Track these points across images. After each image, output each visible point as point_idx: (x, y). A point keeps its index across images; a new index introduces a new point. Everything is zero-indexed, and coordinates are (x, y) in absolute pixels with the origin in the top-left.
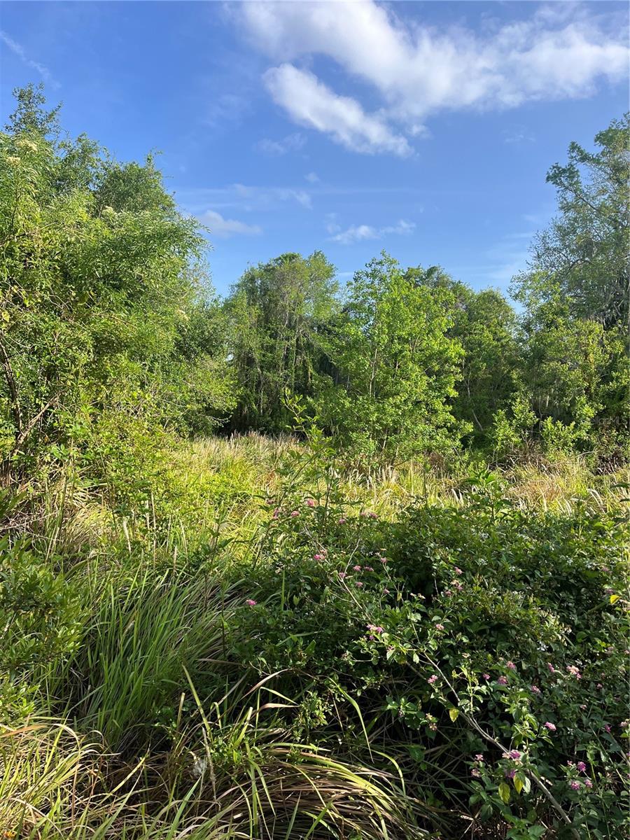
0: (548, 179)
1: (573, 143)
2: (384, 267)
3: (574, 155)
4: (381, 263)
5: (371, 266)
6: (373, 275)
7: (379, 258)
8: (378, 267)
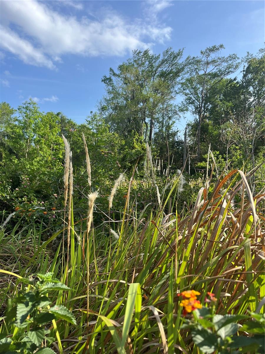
0: (102, 81)
1: (111, 68)
2: (31, 106)
3: (111, 73)
4: (30, 103)
5: (25, 104)
6: (27, 108)
7: (29, 101)
8: (29, 105)
